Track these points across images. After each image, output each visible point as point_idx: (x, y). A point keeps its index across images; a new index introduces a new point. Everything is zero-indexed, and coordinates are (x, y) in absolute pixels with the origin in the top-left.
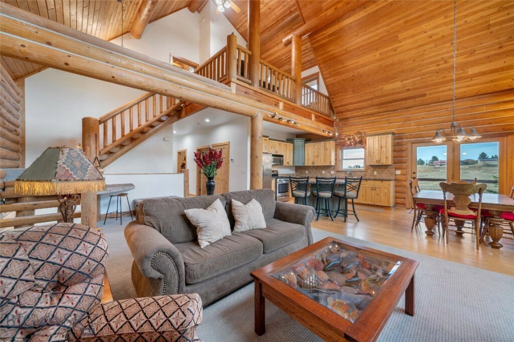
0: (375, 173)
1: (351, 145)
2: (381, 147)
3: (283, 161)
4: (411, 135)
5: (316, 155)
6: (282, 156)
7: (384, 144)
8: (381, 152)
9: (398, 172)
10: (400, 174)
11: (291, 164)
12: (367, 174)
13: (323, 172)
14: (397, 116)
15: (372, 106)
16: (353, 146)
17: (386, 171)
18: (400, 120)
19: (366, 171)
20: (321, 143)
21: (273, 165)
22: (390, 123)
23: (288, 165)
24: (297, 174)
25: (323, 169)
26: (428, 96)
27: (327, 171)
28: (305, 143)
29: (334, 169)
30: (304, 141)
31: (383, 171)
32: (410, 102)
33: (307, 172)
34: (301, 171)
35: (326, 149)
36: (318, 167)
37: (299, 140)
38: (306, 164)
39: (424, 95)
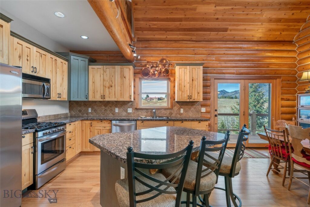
0: (182, 111)
1: (154, 74)
2: (193, 80)
3: (49, 90)
4: (214, 70)
5: (107, 85)
6: (47, 81)
7: (195, 77)
8: (192, 86)
9: (203, 110)
10: (205, 111)
11: (65, 97)
12: (172, 112)
13: (117, 110)
14: (202, 47)
15: (179, 30)
16: (157, 76)
17: (192, 109)
18: (205, 52)
19: (172, 108)
20: (116, 67)
21: (24, 99)
22: (195, 54)
23: (58, 99)
24: (73, 113)
25: (116, 106)
26: (229, 32)
27: (121, 109)
28: (89, 65)
29: (131, 106)
30: (87, 60)
31: (190, 109)
32: (213, 35)
33: (90, 110)
34: (79, 108)
35: (123, 77)
36: (109, 102)
37: (80, 59)
38: (91, 99)
39: (226, 30)
